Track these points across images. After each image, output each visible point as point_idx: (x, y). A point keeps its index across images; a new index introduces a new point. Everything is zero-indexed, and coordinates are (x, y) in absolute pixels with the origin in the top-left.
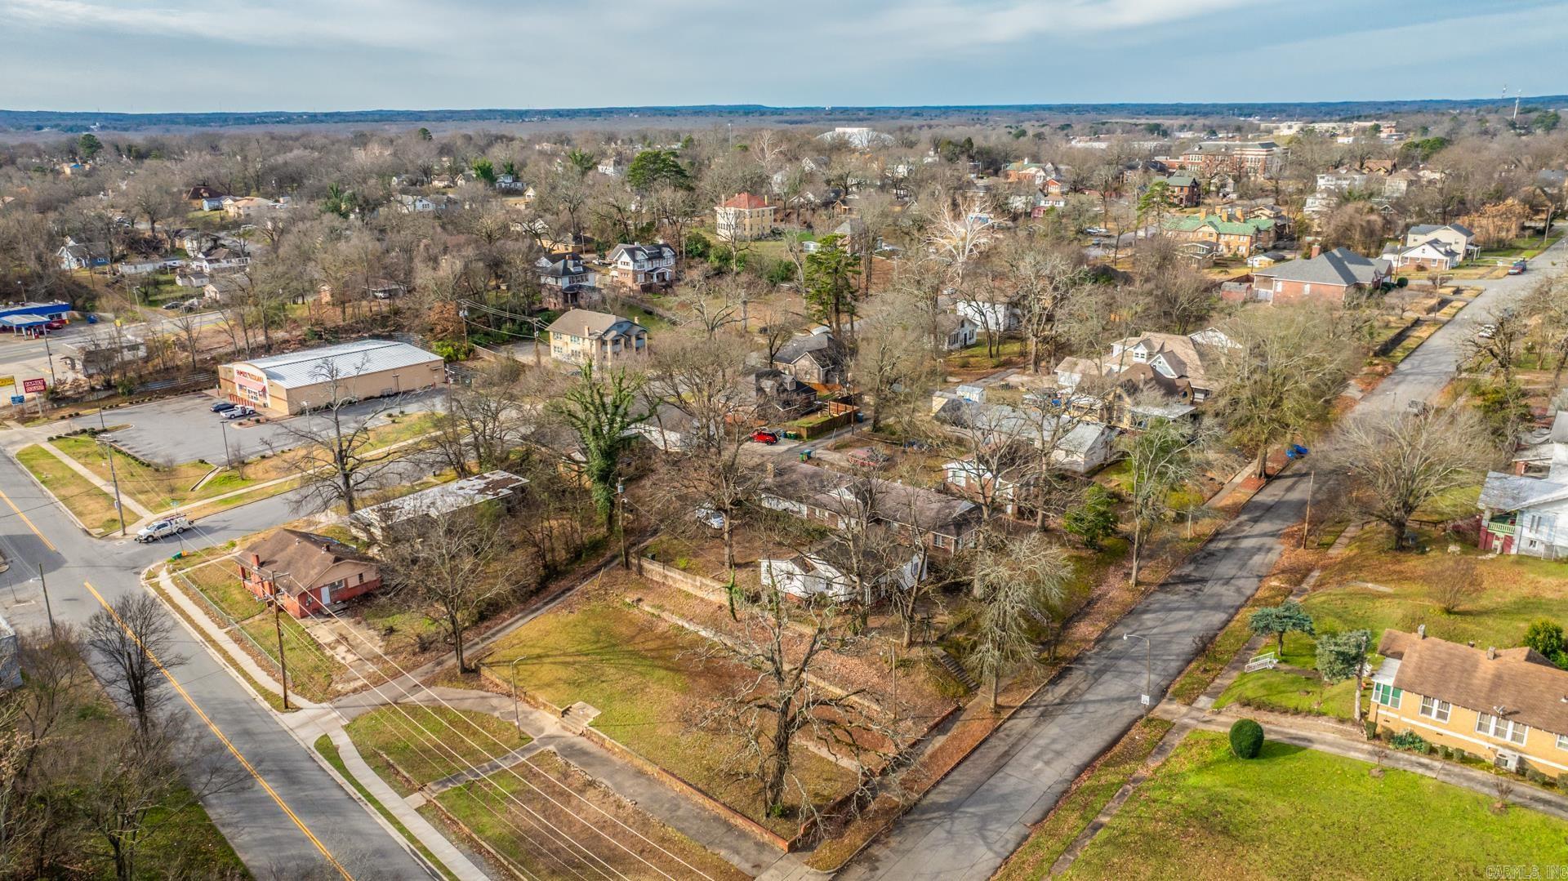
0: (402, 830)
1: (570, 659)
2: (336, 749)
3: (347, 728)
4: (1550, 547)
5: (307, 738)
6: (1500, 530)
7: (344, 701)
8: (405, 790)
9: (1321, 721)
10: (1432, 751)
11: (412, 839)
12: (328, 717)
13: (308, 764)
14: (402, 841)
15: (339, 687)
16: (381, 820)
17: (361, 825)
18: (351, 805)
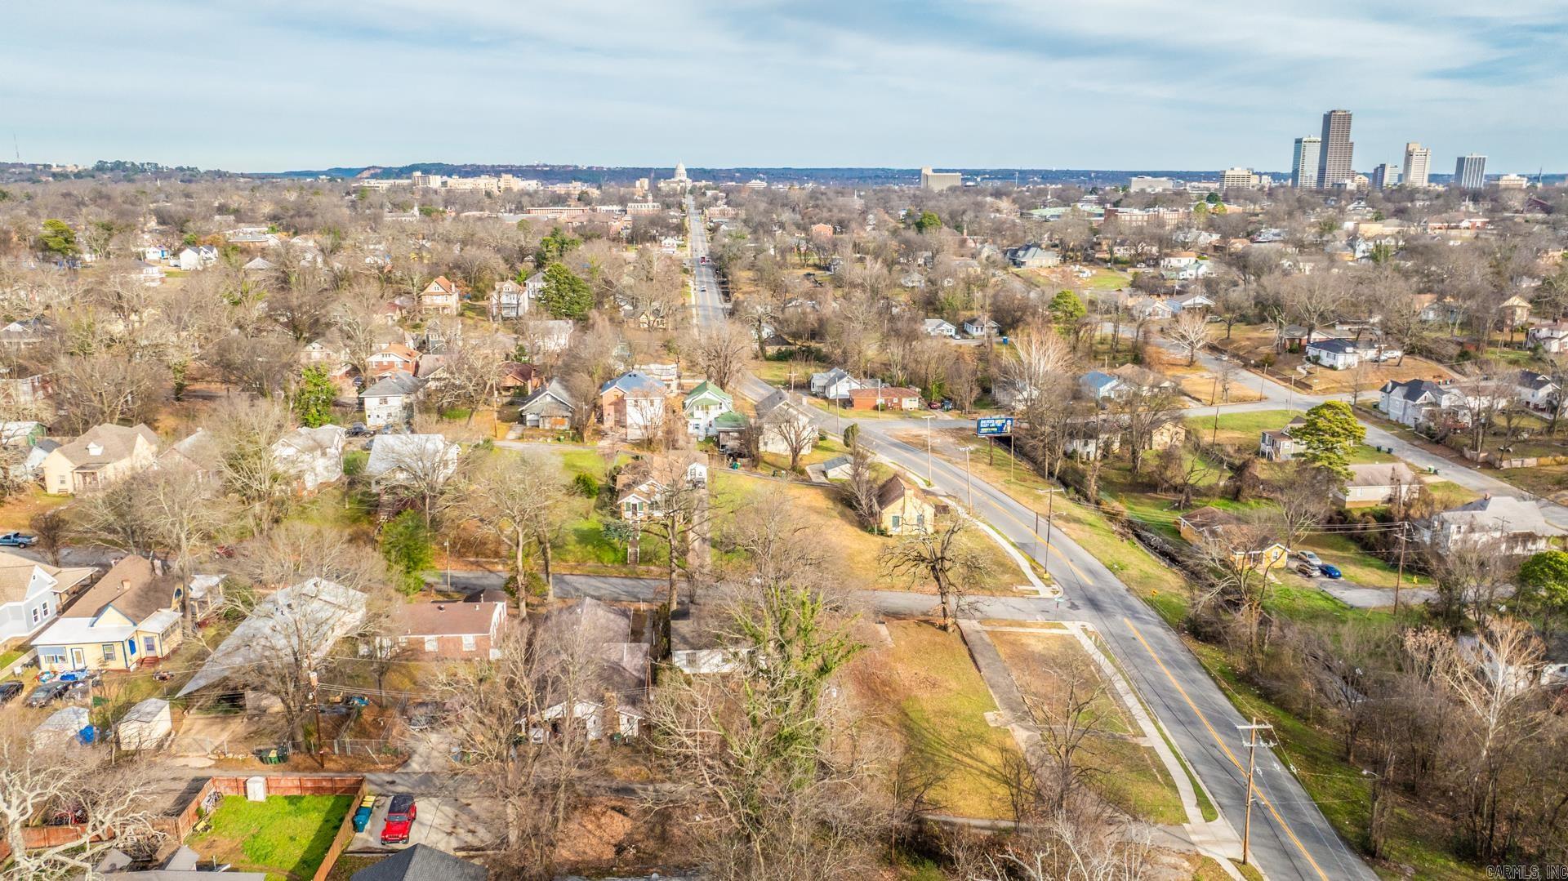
0: (1159, 729)
1: (968, 760)
2: (1199, 804)
3: (1186, 820)
5: (1222, 827)
7: (1184, 847)
8: (1151, 750)
11: (1155, 723)
12: (1202, 838)
13: (1225, 801)
14: (1161, 724)
15: (1186, 864)
16: (1173, 741)
17: (1187, 741)
18: (1193, 758)
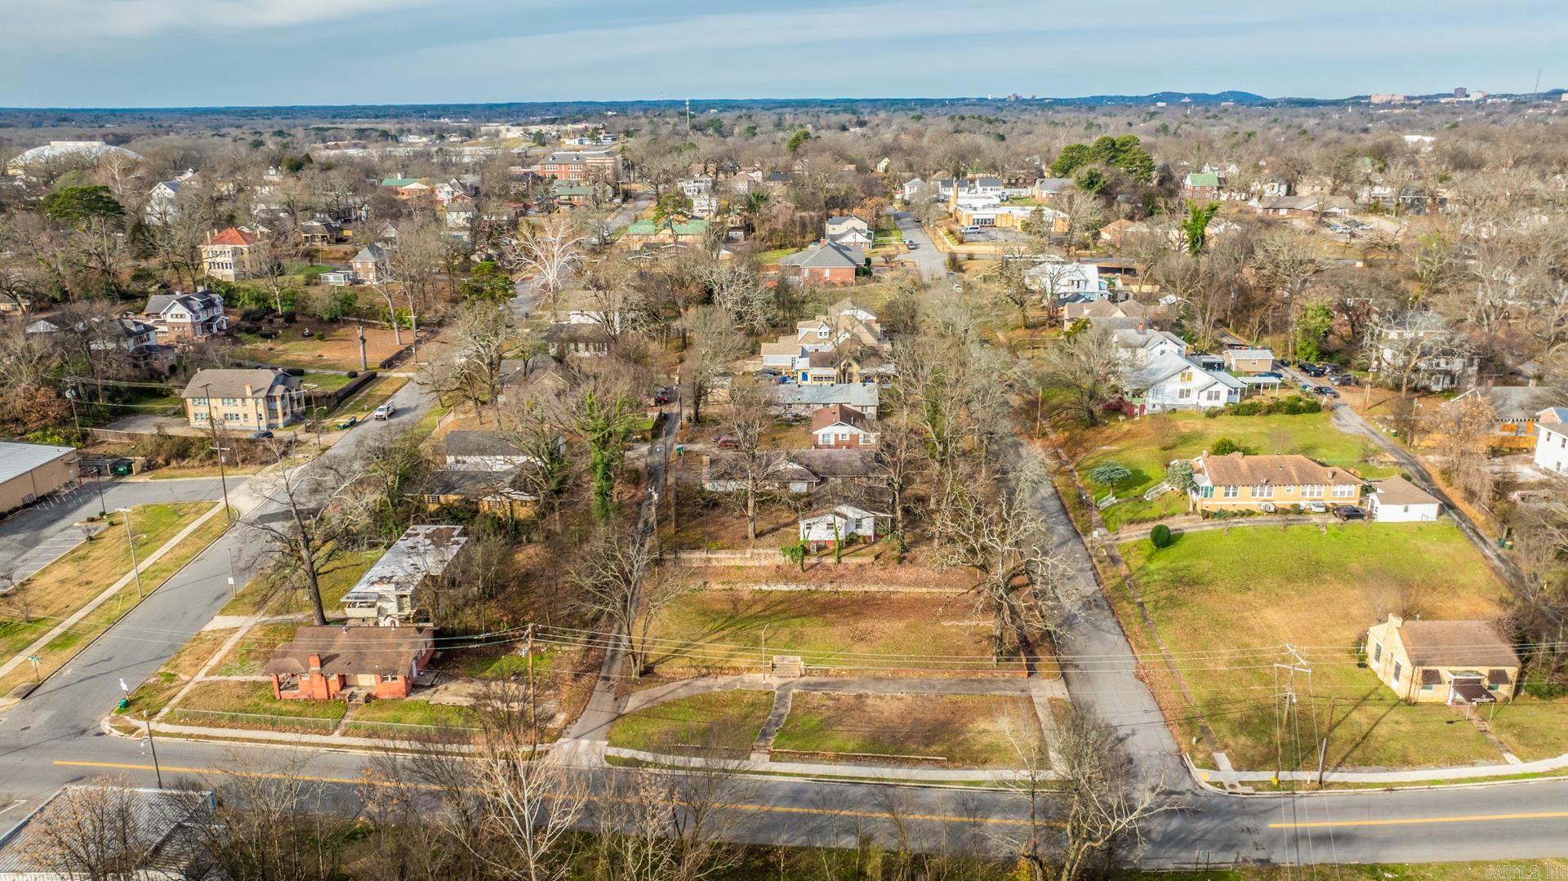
0: (787, 774)
1: (716, 636)
3: (613, 745)
4: (1163, 406)
6: (1137, 402)
8: (735, 755)
9: (1177, 518)
10: (1235, 515)
